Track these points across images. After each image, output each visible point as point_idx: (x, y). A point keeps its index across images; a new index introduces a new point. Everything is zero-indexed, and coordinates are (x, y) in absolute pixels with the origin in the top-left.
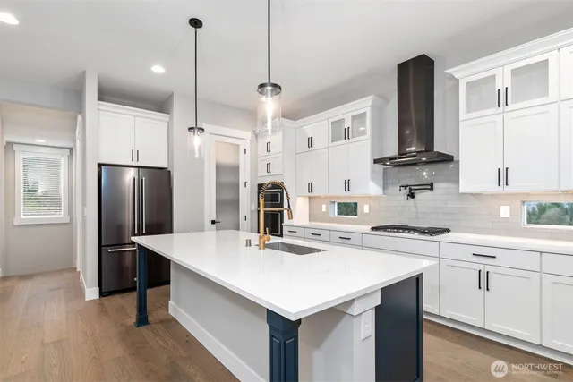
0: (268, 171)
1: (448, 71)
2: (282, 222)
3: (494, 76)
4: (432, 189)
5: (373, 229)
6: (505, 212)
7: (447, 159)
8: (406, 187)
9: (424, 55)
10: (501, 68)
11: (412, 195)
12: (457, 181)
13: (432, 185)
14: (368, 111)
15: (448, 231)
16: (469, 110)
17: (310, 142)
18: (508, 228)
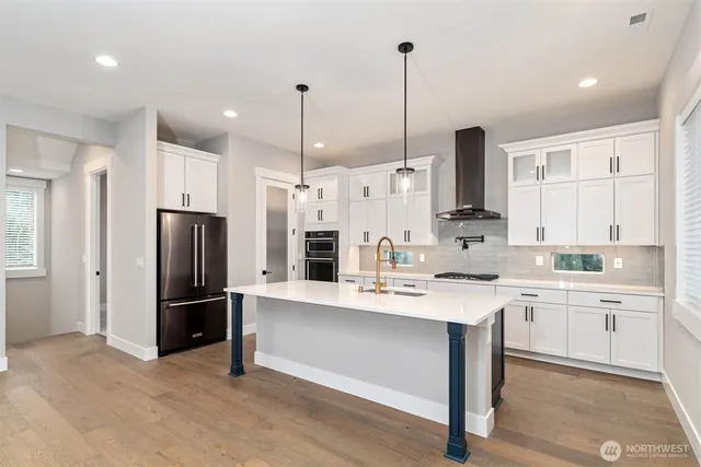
0: (320, 218)
1: (501, 146)
2: (337, 271)
3: (534, 155)
4: (483, 241)
5: (437, 276)
6: (540, 261)
7: (496, 217)
8: (460, 239)
9: (478, 128)
10: (539, 149)
11: (465, 247)
12: (506, 236)
13: (483, 237)
14: (429, 169)
15: (497, 277)
16: (515, 179)
17: (366, 192)
18: (541, 274)
